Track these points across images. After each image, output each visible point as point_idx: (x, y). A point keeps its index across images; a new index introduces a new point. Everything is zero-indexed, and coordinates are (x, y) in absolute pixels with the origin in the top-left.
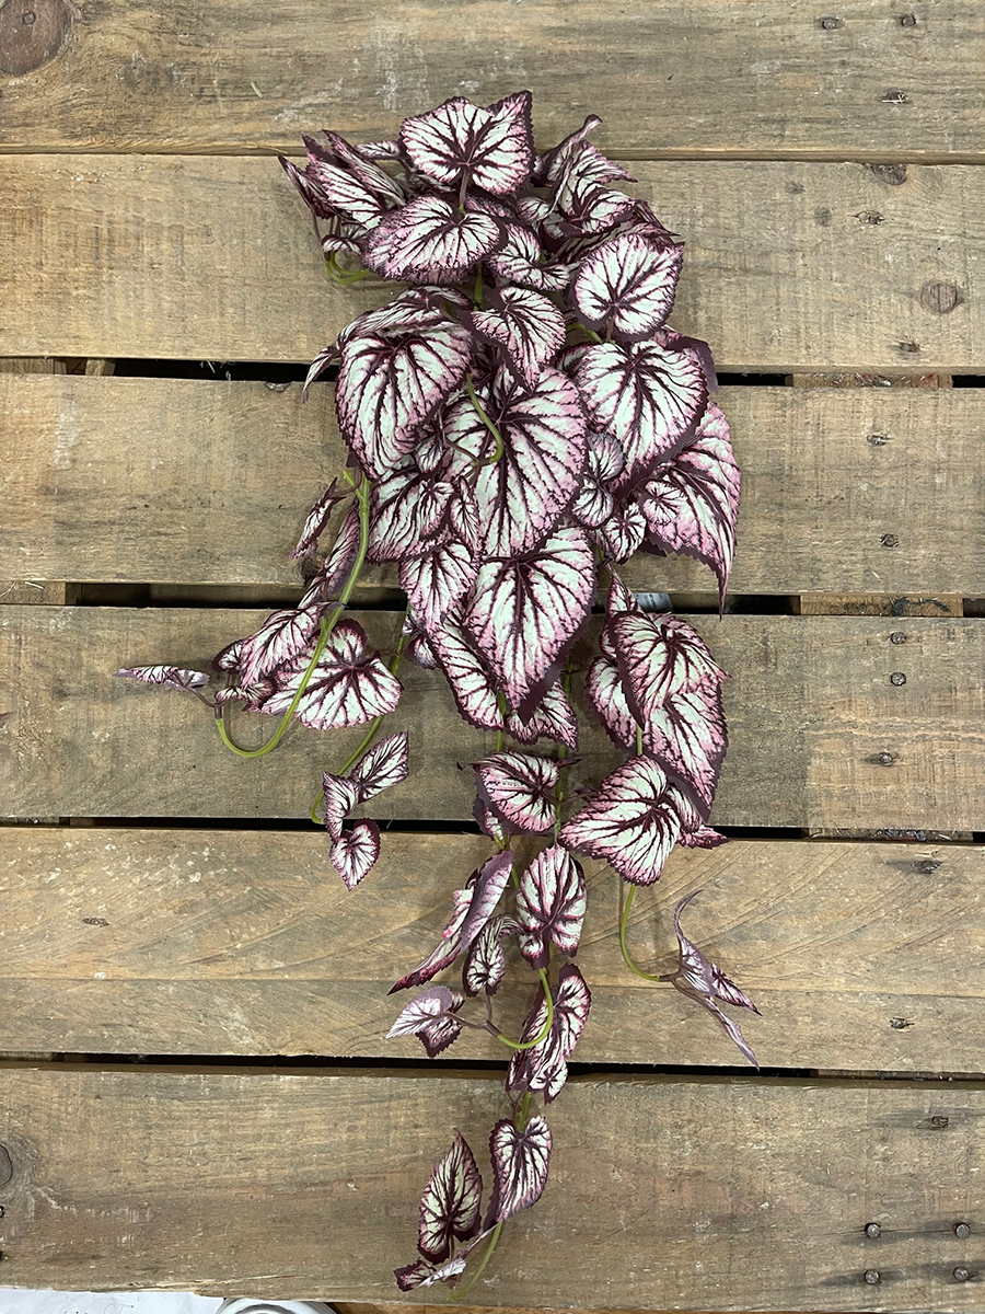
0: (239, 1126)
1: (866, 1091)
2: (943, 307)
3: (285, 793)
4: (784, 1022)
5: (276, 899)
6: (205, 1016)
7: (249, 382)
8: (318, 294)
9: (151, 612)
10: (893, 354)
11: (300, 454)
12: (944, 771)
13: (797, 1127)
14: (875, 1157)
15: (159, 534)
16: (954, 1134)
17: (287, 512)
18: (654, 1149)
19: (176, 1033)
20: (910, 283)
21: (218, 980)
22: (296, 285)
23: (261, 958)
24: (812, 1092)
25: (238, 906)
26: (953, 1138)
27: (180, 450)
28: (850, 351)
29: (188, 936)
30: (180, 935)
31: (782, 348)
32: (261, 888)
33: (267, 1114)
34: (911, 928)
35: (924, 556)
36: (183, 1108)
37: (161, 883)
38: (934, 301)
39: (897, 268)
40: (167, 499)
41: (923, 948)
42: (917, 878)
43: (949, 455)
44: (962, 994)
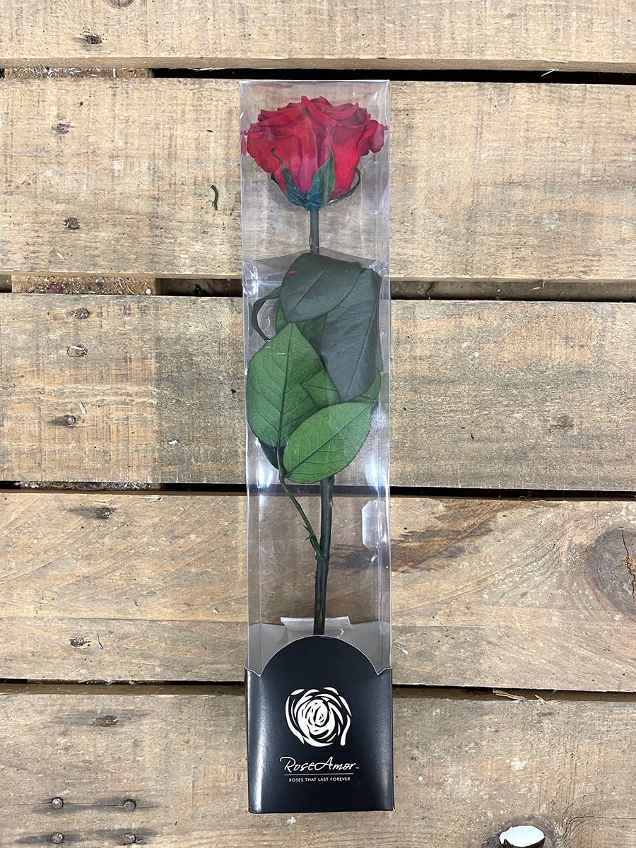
10: (77, 47)
12: (118, 431)
14: (58, 747)
16: (122, 730)
26: (121, 733)
34: (90, 564)
35: (103, 238)
41: (99, 580)
42: (96, 522)
43: (126, 143)
44: (130, 617)
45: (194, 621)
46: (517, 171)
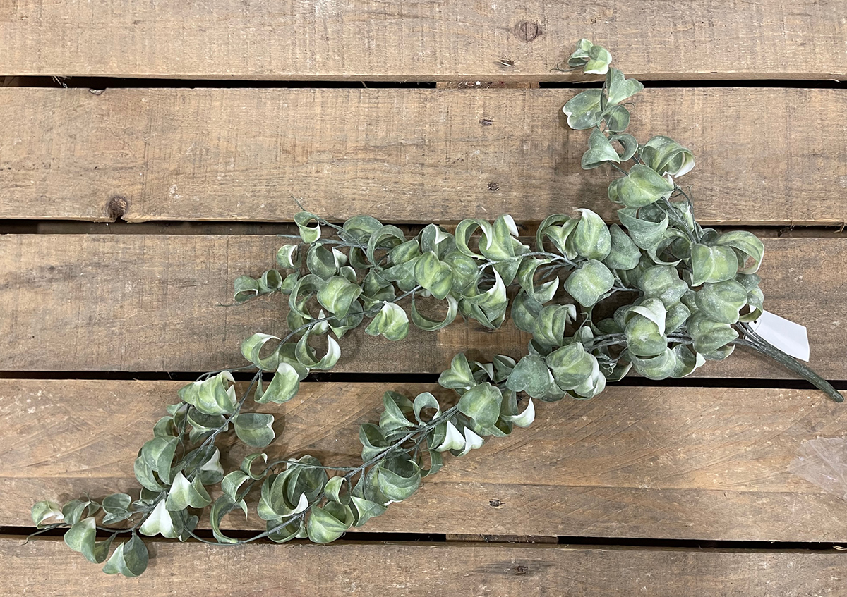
0: (55, 574)
1: (473, 548)
2: (529, 37)
3: (93, 354)
4: (419, 503)
5: (84, 424)
6: (35, 501)
7: (78, 89)
8: (124, 32)
9: (10, 237)
10: (497, 67)
11: (110, 134)
13: (426, 573)
14: (479, 593)
15: (17, 186)
16: (532, 578)
17: (100, 171)
18: (331, 588)
19: (17, 512)
20: (508, 22)
21: (44, 478)
22: (111, 27)
23: (73, 462)
24: (436, 549)
25: (59, 428)
26: (531, 581)
27: (32, 132)
28: (469, 66)
29: (26, 449)
30: (20, 448)
31: (425, 64)
32: (75, 417)
33: (74, 567)
34: (504, 440)
35: (515, 196)
36: (19, 561)
37: (9, 414)
38: (523, 34)
39: (499, 13)
40: (23, 164)
41: (512, 452)
43: (532, 131)
44: (537, 483)
45: (588, 487)
46: (818, 147)
